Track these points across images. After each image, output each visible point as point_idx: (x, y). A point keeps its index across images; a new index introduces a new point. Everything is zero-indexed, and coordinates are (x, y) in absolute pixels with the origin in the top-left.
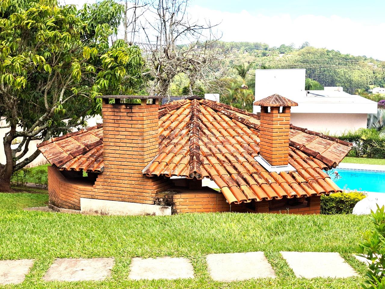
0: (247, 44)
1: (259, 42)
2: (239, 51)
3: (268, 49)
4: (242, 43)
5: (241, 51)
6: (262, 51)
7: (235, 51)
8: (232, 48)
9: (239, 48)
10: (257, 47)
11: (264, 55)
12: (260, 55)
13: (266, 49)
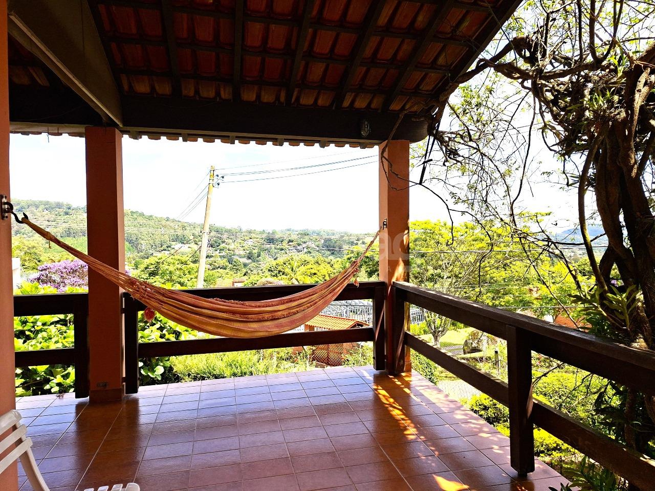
0: (47, 203)
1: (61, 202)
2: (38, 210)
3: (72, 208)
4: (40, 202)
5: (40, 209)
6: (64, 210)
7: (33, 209)
8: (29, 206)
9: (37, 207)
10: (59, 205)
11: (67, 214)
12: (61, 214)
13: (69, 208)
